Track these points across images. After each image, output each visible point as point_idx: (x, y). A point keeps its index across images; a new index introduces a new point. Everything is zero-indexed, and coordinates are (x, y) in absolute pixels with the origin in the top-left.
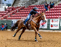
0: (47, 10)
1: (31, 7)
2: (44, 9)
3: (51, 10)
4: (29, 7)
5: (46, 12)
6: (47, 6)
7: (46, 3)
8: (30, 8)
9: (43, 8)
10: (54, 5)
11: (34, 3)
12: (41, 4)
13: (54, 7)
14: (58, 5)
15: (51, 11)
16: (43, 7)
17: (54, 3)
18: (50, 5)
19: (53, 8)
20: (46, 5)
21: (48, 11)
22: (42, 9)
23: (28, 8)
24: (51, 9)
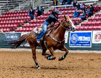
0: (32, 18)
1: (8, 14)
4: (5, 14)
6: (32, 13)
7: (32, 8)
8: (7, 16)
11: (13, 8)
12: (24, 10)
13: (43, 14)
14: (50, 11)
16: (26, 14)
17: (43, 8)
19: (42, 16)
20: (32, 10)
22: (25, 18)
23: (4, 16)
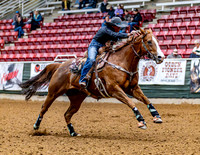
2: (13, 33)
3: (34, 36)
5: (20, 40)
9: (9, 30)
10: (42, 20)
15: (33, 40)
18: (30, 20)
21: (26, 38)
24: (34, 32)
